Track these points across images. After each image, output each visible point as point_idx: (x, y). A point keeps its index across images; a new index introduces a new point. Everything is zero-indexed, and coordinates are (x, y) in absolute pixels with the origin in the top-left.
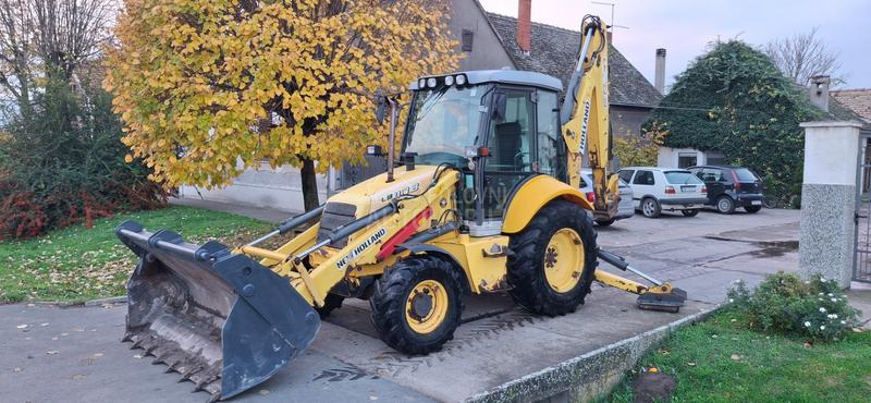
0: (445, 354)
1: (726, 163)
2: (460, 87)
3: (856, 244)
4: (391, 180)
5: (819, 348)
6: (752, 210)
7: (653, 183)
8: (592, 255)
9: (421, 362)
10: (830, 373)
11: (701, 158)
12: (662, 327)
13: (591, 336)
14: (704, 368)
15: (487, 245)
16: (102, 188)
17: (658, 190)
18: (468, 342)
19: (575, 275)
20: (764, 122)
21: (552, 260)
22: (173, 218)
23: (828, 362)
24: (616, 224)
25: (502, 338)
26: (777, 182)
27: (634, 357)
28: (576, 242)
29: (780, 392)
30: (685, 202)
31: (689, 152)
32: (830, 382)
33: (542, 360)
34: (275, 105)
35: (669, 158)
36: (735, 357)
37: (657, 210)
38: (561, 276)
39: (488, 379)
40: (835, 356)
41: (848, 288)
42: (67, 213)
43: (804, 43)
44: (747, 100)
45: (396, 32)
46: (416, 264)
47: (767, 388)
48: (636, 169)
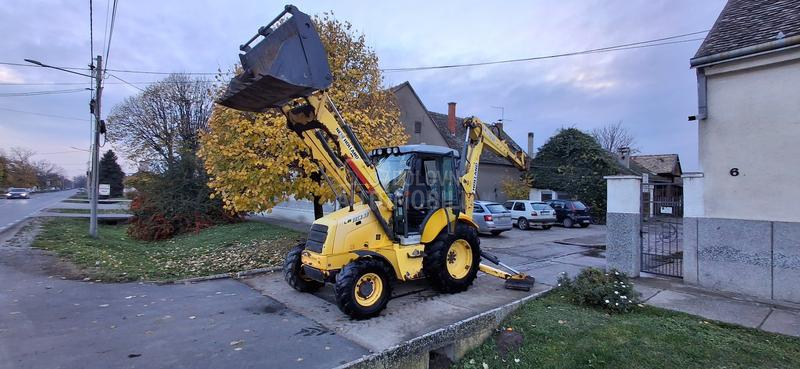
0: (381, 319)
1: (569, 198)
2: (396, 155)
3: (642, 248)
4: (352, 210)
5: (615, 317)
6: (584, 226)
7: (524, 210)
8: (477, 255)
9: (364, 324)
10: (622, 334)
11: (554, 196)
12: (517, 300)
13: (474, 306)
14: (540, 329)
15: (411, 250)
16: (207, 211)
17: (528, 214)
18: (397, 311)
19: (467, 267)
20: (590, 174)
21: (452, 258)
22: (246, 228)
23: (621, 327)
24: (502, 234)
25: (419, 307)
26: (599, 209)
27: (498, 322)
28: (467, 247)
29: (588, 346)
30: (544, 221)
31: (547, 191)
32: (621, 341)
33: (439, 323)
34: (294, 165)
35: (536, 196)
36: (560, 322)
37: (526, 225)
38: (458, 269)
39: (403, 335)
40: (625, 323)
41: (638, 277)
42: (185, 225)
43: (615, 130)
44: (580, 162)
45: (367, 122)
46: (360, 264)
47: (580, 344)
48: (515, 201)
